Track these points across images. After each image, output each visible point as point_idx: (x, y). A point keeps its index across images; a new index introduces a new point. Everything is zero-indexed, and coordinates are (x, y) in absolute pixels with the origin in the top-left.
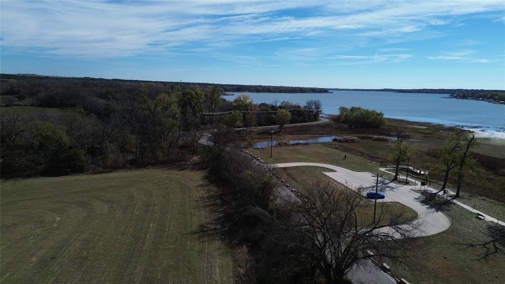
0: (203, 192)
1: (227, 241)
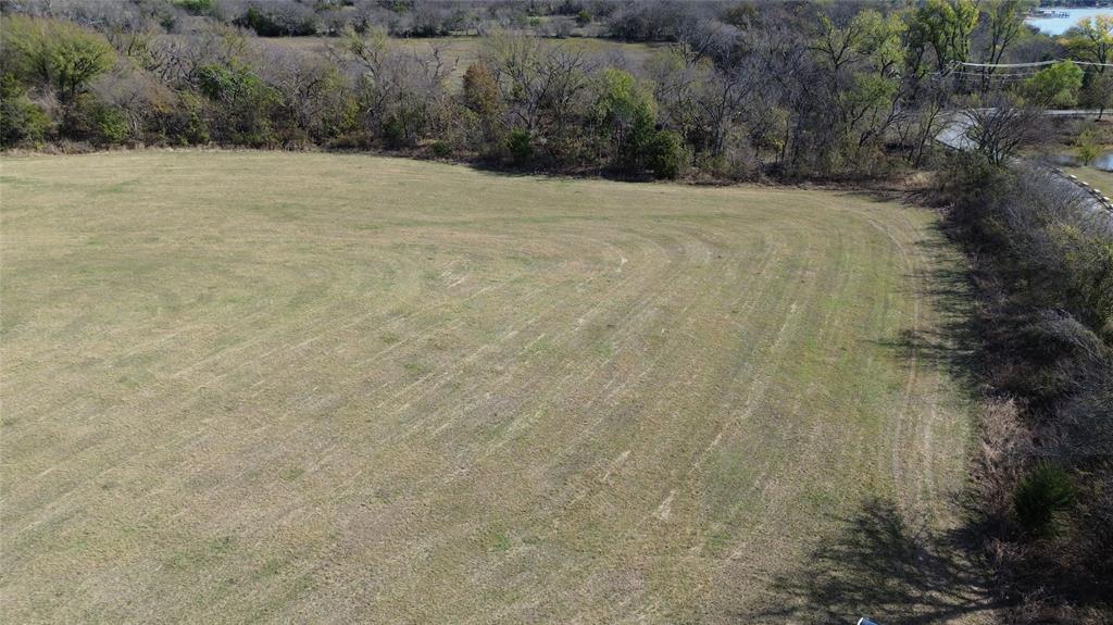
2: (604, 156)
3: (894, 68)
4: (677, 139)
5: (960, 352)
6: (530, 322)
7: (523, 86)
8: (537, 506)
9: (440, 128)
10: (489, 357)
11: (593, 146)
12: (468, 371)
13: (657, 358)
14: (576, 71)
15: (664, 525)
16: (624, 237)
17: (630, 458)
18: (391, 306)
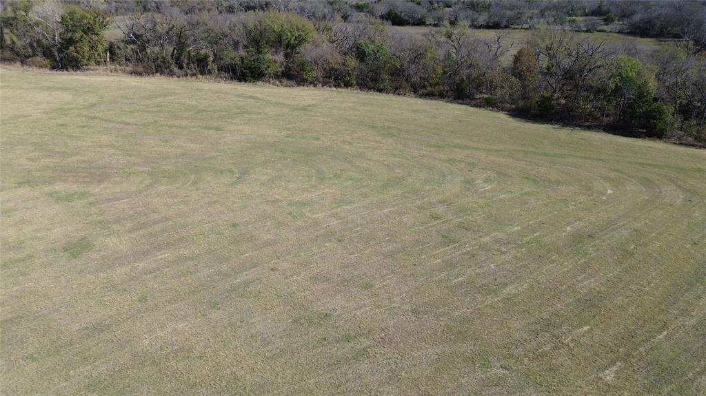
2: (607, 116)
6: (530, 223)
7: (555, 64)
8: (514, 347)
9: (492, 87)
10: (498, 241)
11: (600, 108)
12: (482, 247)
13: (624, 266)
14: (597, 56)
15: (607, 384)
16: (613, 175)
17: (588, 332)
18: (440, 197)
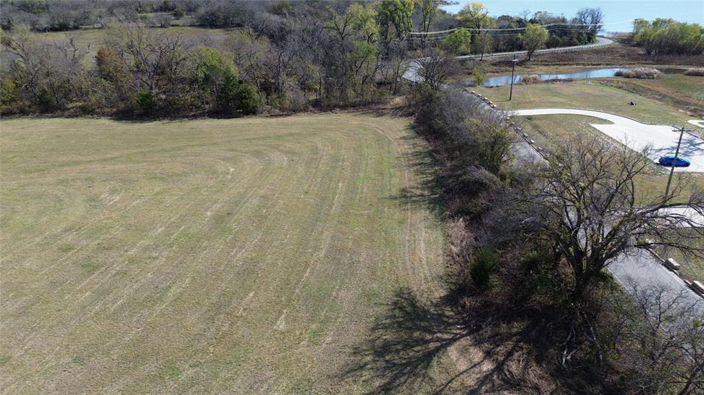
0: (406, 147)
1: (437, 211)
2: (207, 103)
3: (374, 38)
4: (254, 89)
5: (432, 197)
6: (172, 220)
7: (142, 61)
8: (196, 342)
9: (83, 94)
10: (146, 249)
11: (199, 98)
12: (132, 261)
13: (263, 229)
14: (178, 49)
15: (282, 333)
16: (230, 154)
17: (254, 297)
18: (64, 225)
